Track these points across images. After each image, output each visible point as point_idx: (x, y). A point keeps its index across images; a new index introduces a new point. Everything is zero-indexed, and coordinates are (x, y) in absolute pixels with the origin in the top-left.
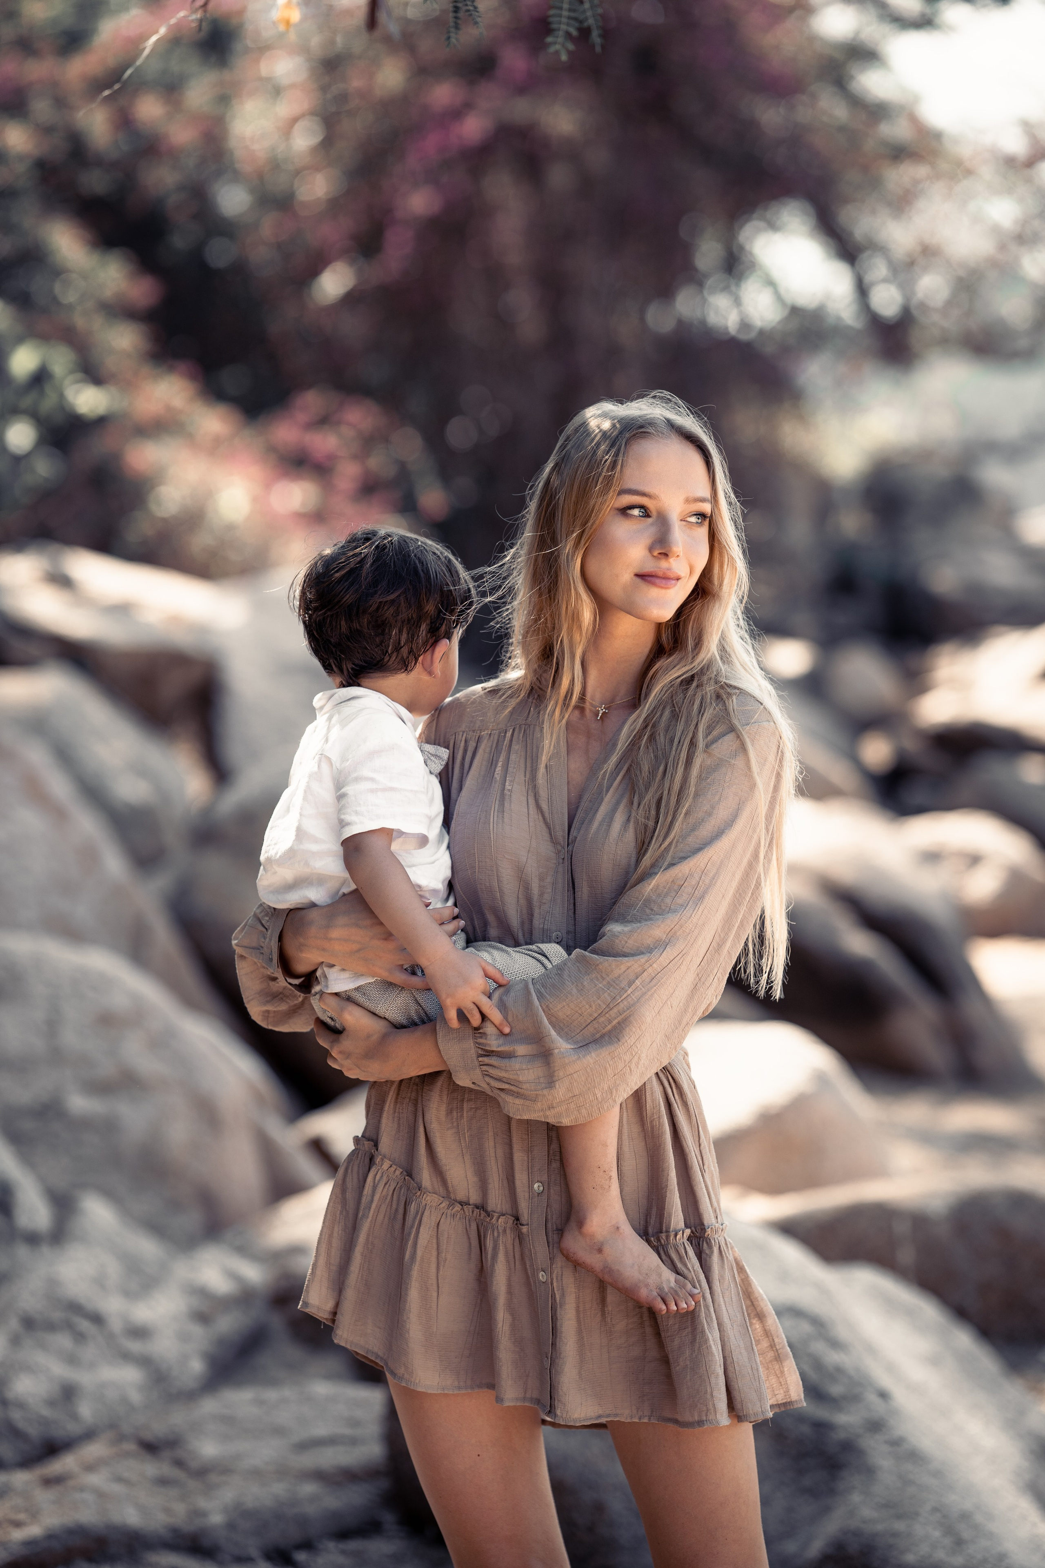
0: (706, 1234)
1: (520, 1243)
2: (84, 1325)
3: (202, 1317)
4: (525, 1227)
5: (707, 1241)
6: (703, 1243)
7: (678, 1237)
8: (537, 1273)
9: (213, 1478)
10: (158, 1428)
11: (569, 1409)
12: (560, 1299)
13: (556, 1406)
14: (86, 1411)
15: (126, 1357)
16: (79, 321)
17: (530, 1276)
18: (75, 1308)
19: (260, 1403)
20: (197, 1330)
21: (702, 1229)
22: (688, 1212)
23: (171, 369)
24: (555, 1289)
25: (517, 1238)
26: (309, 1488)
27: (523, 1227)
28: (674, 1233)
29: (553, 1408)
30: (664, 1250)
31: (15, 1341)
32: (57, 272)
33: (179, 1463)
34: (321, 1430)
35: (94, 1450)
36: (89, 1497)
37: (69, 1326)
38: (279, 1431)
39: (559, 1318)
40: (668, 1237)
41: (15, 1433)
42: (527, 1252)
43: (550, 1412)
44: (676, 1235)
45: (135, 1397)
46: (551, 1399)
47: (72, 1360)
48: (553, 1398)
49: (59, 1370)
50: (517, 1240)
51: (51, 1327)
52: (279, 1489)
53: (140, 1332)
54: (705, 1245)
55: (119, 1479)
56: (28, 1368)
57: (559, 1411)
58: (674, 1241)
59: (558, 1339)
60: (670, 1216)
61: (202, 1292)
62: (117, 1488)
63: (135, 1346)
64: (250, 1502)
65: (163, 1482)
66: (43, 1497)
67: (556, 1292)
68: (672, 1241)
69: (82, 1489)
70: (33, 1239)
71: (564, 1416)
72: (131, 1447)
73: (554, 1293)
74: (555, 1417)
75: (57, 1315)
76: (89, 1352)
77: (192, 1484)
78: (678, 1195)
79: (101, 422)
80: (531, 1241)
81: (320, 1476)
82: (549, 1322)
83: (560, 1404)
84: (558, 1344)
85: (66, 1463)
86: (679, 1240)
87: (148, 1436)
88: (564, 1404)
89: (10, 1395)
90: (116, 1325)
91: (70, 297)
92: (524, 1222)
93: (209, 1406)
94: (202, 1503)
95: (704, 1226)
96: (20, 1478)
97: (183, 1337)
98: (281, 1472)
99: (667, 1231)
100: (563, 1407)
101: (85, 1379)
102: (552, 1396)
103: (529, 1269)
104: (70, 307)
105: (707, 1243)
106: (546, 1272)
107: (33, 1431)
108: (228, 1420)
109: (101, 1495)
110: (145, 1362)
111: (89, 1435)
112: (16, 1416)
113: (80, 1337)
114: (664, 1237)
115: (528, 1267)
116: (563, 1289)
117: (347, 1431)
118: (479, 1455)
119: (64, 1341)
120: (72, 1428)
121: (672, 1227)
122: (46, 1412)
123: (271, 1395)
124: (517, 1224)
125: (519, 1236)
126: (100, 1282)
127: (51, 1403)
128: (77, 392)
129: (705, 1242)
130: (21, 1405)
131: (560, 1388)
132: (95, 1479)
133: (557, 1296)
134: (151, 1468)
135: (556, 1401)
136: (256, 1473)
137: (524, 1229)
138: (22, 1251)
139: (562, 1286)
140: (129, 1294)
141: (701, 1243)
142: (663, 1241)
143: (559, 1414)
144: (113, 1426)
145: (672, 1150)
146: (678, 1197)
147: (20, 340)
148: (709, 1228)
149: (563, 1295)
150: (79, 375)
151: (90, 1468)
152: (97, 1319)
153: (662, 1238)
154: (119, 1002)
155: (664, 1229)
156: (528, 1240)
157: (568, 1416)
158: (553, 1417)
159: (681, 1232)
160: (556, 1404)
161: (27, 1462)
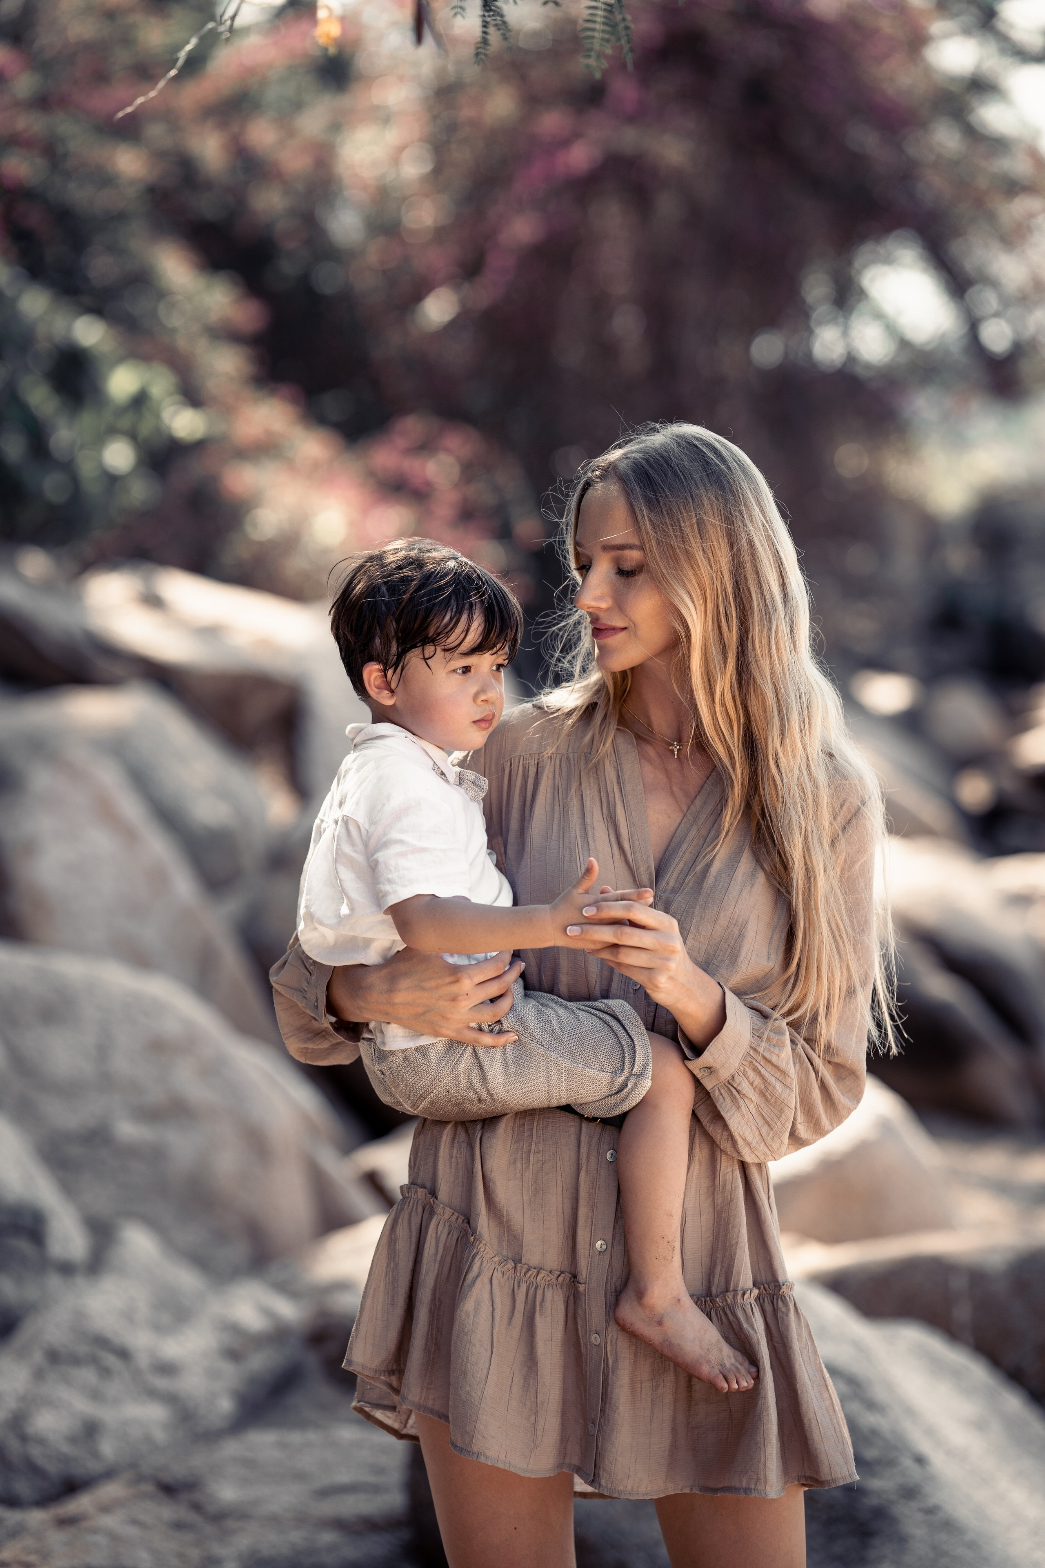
0: (781, 1291)
1: (575, 1302)
2: (110, 1360)
3: (233, 1355)
4: (583, 1285)
5: (781, 1299)
6: (777, 1300)
7: (746, 1297)
8: (590, 1335)
9: (230, 1524)
10: (178, 1471)
11: (614, 1480)
12: (613, 1363)
13: (601, 1475)
14: (108, 1448)
15: (153, 1394)
16: (182, 343)
17: (581, 1337)
18: (102, 1342)
19: (283, 1446)
20: (228, 1368)
21: (775, 1286)
22: (759, 1268)
23: (273, 392)
24: (609, 1353)
25: (572, 1296)
26: (328, 1537)
27: (580, 1285)
28: (741, 1292)
29: (597, 1477)
30: (730, 1310)
31: (39, 1375)
32: (162, 294)
33: (197, 1507)
34: (344, 1477)
35: (111, 1490)
36: (101, 1539)
37: (94, 1361)
38: (300, 1476)
39: (610, 1384)
40: (735, 1296)
41: (34, 1470)
42: (580, 1312)
43: (593, 1481)
44: (744, 1294)
45: (160, 1436)
46: (595, 1467)
47: (96, 1396)
48: (597, 1467)
49: (82, 1405)
50: (572, 1298)
51: (76, 1361)
52: (297, 1537)
53: (167, 1369)
54: (780, 1303)
55: (135, 1522)
56: (50, 1403)
57: (604, 1481)
58: (742, 1300)
59: (607, 1406)
60: (739, 1274)
61: (234, 1328)
62: (133, 1531)
63: (161, 1383)
64: (266, 1550)
65: (179, 1526)
66: (56, 1538)
67: (609, 1356)
68: (739, 1300)
69: (95, 1531)
70: (66, 1269)
71: (609, 1486)
72: (149, 1488)
73: (607, 1357)
74: (600, 1487)
75: (83, 1349)
76: (113, 1388)
77: (209, 1529)
78: (748, 1253)
79: (199, 446)
80: (587, 1301)
81: (339, 1524)
82: (599, 1387)
83: (605, 1474)
84: (607, 1410)
85: (82, 1503)
86: (747, 1300)
87: (167, 1478)
88: (610, 1474)
89: (30, 1430)
90: (143, 1361)
91: (175, 321)
92: (582, 1281)
93: (231, 1448)
94: (218, 1550)
95: (778, 1282)
96: (36, 1517)
97: (212, 1374)
98: (301, 1519)
99: (735, 1291)
100: (608, 1477)
101: (107, 1415)
102: (597, 1464)
103: (580, 1330)
104: (173, 331)
105: (782, 1300)
106: (601, 1335)
107: (52, 1468)
108: (249, 1464)
109: (114, 1537)
110: (171, 1399)
111: (109, 1474)
112: (36, 1452)
113: (105, 1372)
114: (731, 1297)
115: (579, 1327)
116: (616, 1354)
117: (372, 1479)
118: (515, 1528)
119: (88, 1375)
120: (93, 1466)
121: (740, 1286)
122: (66, 1449)
123: (295, 1437)
124: (573, 1282)
125: (574, 1295)
126: (129, 1316)
127: (72, 1440)
128: (175, 414)
129: (779, 1300)
130: (41, 1441)
131: (606, 1457)
132: (110, 1521)
133: (610, 1361)
134: (168, 1511)
135: (601, 1470)
136: (274, 1520)
137: (581, 1288)
138: (54, 1281)
139: (616, 1351)
140: (159, 1329)
141: (775, 1300)
142: (729, 1301)
143: (604, 1484)
144: (133, 1465)
145: (744, 1206)
146: (748, 1255)
147: (121, 360)
148: (784, 1285)
149: (616, 1361)
150: (178, 398)
151: (105, 1509)
152: (124, 1354)
153: (728, 1297)
154: (170, 1027)
155: (732, 1288)
156: (583, 1299)
157: (613, 1487)
158: (597, 1487)
159: (749, 1291)
160: (601, 1473)
161: (44, 1501)
